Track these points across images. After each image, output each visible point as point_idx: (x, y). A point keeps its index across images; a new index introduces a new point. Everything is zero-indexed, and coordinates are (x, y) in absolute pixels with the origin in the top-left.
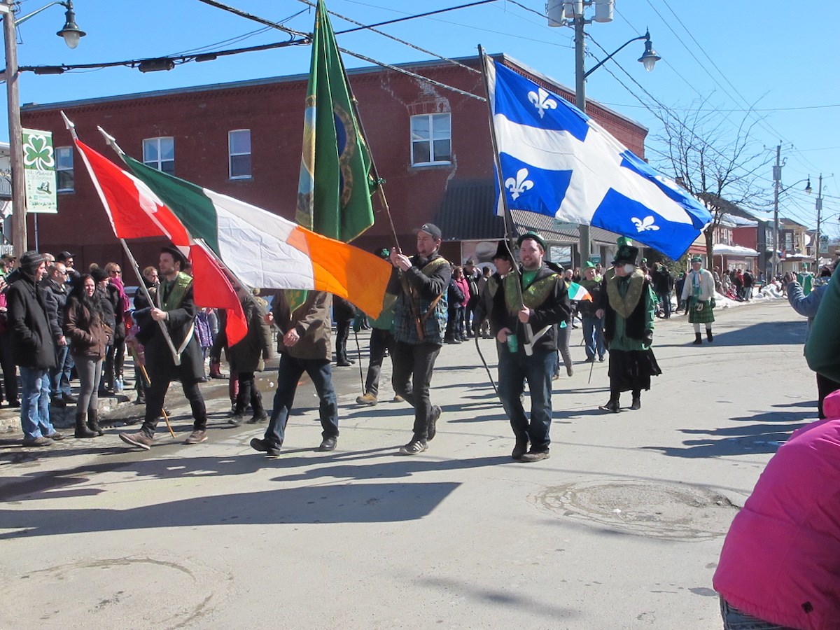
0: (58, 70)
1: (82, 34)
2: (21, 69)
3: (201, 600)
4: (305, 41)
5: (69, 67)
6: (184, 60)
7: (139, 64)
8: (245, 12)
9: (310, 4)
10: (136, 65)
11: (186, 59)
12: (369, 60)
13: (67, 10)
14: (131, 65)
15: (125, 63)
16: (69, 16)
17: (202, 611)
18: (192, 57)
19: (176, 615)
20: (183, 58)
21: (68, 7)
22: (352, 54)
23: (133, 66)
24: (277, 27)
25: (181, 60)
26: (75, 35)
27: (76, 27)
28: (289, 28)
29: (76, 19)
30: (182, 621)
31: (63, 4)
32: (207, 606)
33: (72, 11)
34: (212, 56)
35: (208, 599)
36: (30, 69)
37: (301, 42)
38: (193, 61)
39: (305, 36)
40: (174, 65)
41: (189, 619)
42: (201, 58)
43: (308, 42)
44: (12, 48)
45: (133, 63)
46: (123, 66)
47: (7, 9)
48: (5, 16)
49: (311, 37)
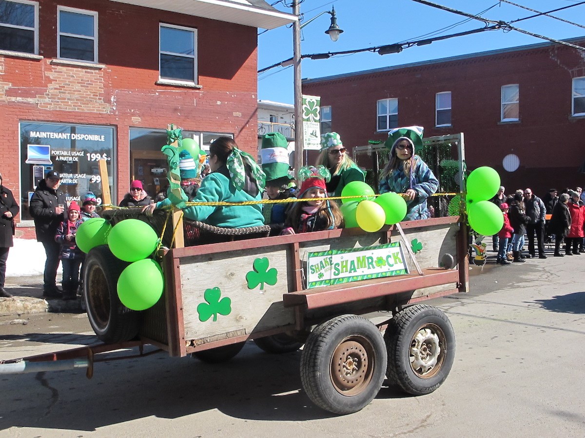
0: (326, 56)
1: (341, 31)
2: (303, 57)
3: (424, 416)
4: (496, 27)
5: (333, 54)
6: (409, 45)
7: (378, 50)
8: (455, 9)
10: (376, 50)
11: (411, 45)
12: (544, 38)
13: (332, 16)
14: (373, 50)
15: (369, 49)
16: (333, 20)
17: (425, 424)
18: (414, 43)
19: (408, 424)
20: (409, 44)
21: (333, 14)
22: (531, 34)
23: (374, 51)
24: (477, 18)
25: (407, 45)
26: (337, 32)
27: (337, 27)
28: (485, 19)
29: (337, 21)
30: (411, 429)
31: (329, 13)
32: (428, 421)
33: (335, 16)
34: (429, 41)
35: (428, 417)
36: (309, 56)
37: (493, 28)
38: (416, 46)
39: (497, 23)
40: (402, 49)
41: (416, 428)
42: (421, 43)
43: (499, 28)
44: (298, 43)
45: (374, 49)
46: (367, 51)
47: (296, 19)
48: (294, 23)
49: (500, 24)
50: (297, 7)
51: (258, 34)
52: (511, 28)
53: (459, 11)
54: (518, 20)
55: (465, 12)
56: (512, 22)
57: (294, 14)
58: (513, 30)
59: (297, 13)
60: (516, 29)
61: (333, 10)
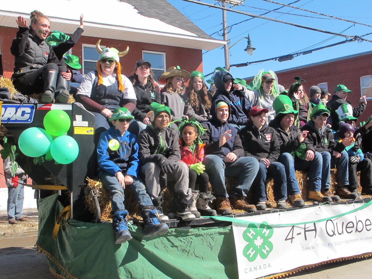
0: (246, 65)
1: (254, 49)
2: (231, 66)
4: (353, 40)
5: (250, 63)
6: (298, 55)
7: (278, 59)
8: (325, 31)
9: (355, 23)
10: (277, 59)
11: (299, 54)
13: (248, 40)
14: (275, 59)
15: (272, 59)
16: (249, 42)
18: (301, 53)
21: (248, 39)
23: (276, 60)
24: (340, 35)
25: (296, 55)
26: (251, 50)
27: (252, 46)
28: (345, 35)
29: (251, 43)
31: (246, 38)
33: (250, 40)
34: (310, 51)
36: (235, 65)
37: (351, 40)
38: (302, 55)
39: (353, 37)
40: (293, 57)
42: (305, 53)
43: (355, 40)
44: (227, 58)
45: (276, 58)
46: (271, 60)
47: (225, 43)
48: (225, 46)
49: (356, 38)
50: (226, 36)
51: (203, 53)
52: (362, 39)
53: (328, 31)
54: (367, 34)
55: (332, 32)
56: (363, 36)
57: (224, 40)
58: (364, 41)
59: (226, 39)
60: (366, 40)
61: (249, 36)
